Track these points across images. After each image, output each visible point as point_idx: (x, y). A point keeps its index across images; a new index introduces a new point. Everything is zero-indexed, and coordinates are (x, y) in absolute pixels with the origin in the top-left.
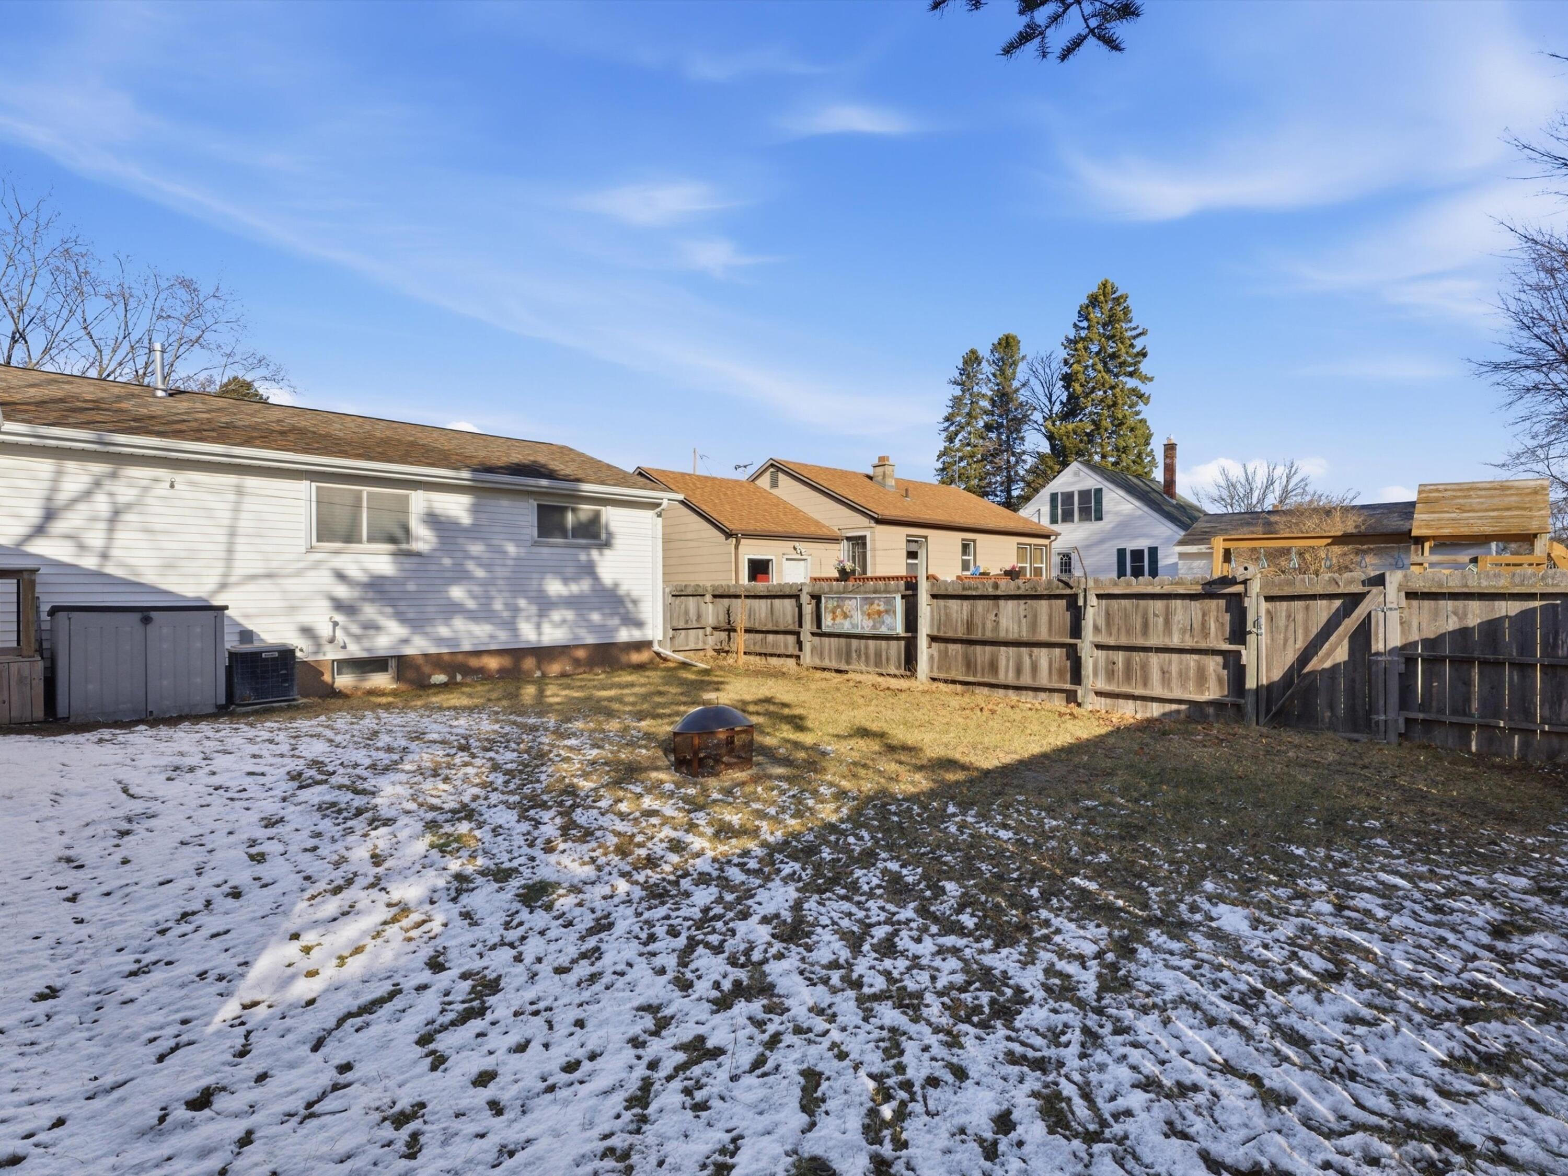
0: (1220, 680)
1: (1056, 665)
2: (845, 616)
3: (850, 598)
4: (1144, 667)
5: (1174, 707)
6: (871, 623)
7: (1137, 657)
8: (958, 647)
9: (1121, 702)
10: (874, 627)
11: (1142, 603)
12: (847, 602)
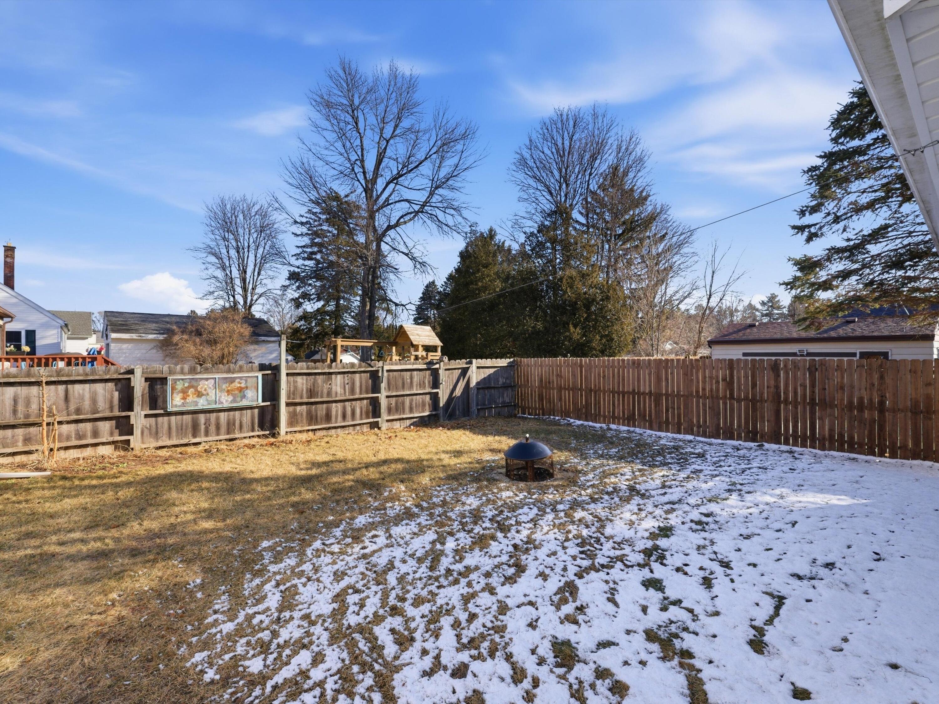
0: (429, 405)
1: (364, 410)
2: (200, 395)
3: (207, 379)
4: (403, 403)
5: (415, 420)
6: (230, 398)
7: (401, 399)
8: (304, 407)
9: (395, 422)
10: (234, 401)
11: (402, 373)
12: (202, 382)
